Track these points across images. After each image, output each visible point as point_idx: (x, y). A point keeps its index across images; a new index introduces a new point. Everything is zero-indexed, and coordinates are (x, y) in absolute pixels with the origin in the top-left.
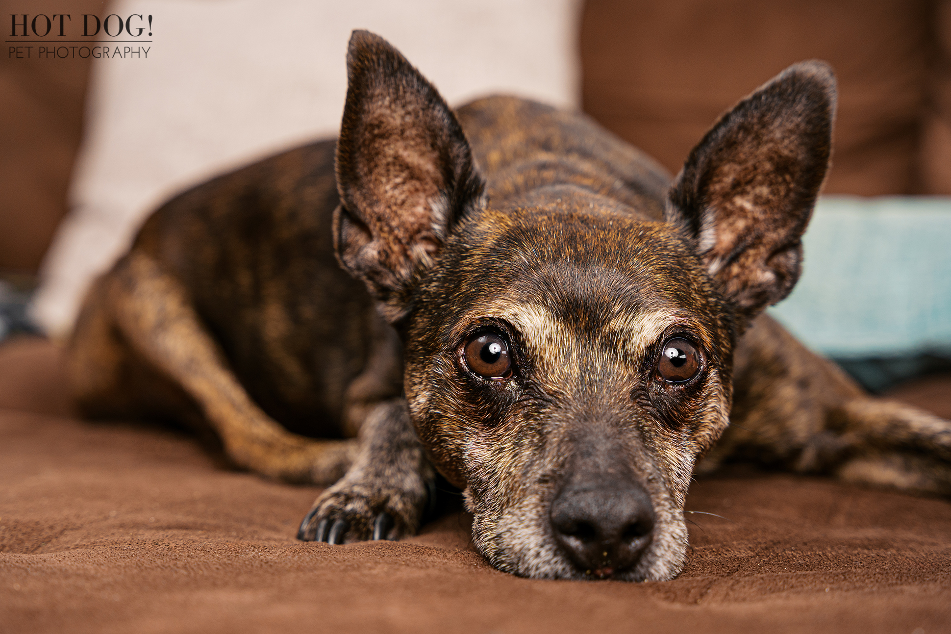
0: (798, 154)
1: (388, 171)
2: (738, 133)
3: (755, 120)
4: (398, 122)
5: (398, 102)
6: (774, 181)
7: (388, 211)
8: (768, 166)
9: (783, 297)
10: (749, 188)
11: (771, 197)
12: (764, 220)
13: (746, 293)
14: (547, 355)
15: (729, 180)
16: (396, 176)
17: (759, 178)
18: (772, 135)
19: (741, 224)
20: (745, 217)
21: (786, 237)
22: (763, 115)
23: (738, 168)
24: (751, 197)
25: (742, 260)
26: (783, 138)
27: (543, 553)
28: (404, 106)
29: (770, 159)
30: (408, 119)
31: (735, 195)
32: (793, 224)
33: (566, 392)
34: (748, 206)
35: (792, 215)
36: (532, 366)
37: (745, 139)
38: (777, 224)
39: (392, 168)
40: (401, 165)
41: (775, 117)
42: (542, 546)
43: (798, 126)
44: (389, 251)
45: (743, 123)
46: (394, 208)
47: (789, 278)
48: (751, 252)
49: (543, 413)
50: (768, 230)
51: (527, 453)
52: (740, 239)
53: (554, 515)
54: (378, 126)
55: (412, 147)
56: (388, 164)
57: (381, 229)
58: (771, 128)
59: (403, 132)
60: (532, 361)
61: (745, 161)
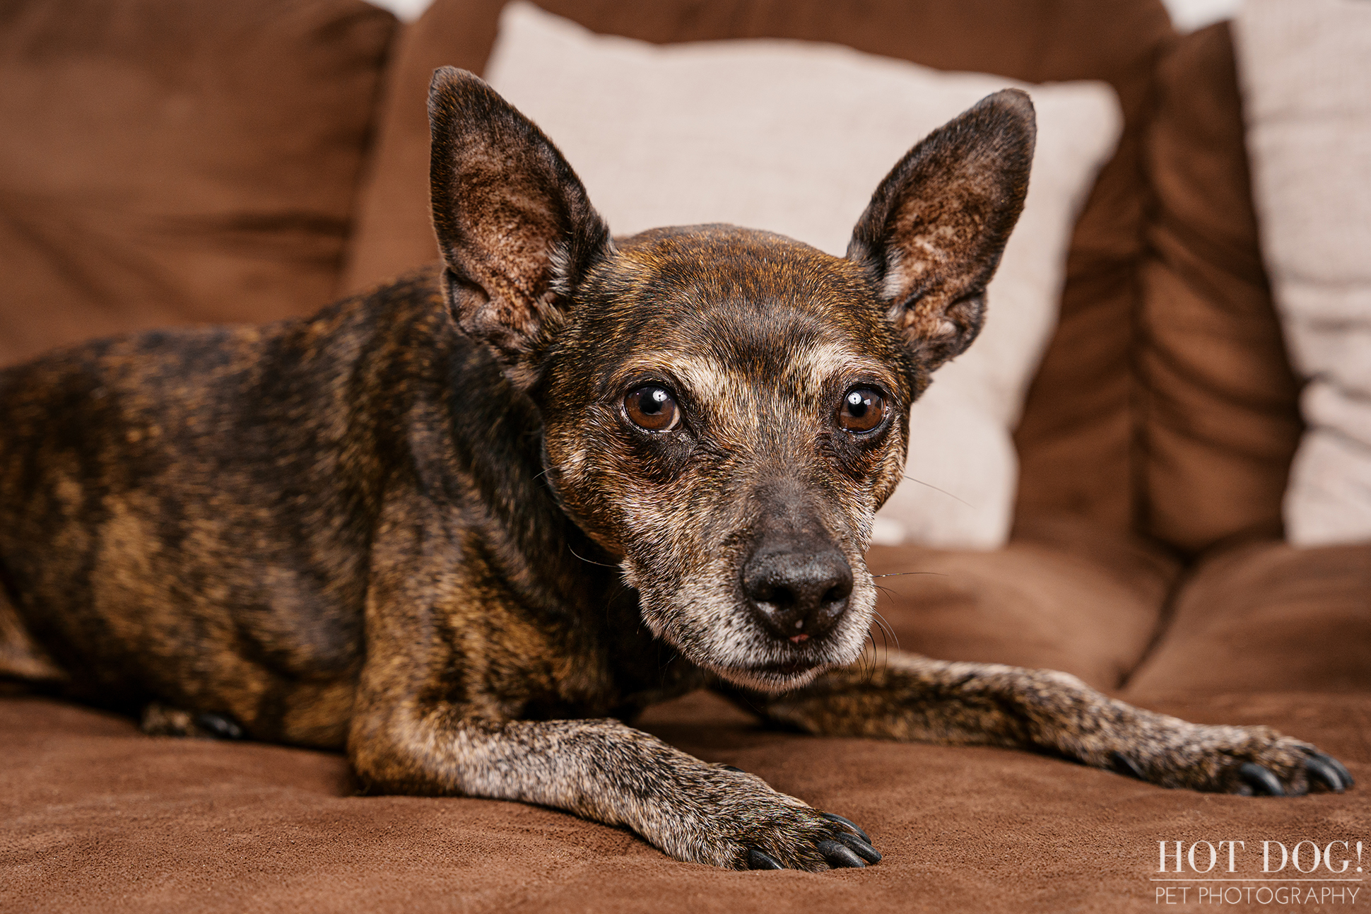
0: (991, 193)
1: (498, 218)
2: (929, 166)
3: (948, 153)
4: (499, 167)
5: (496, 146)
6: (961, 221)
7: (503, 262)
8: (956, 204)
9: (961, 351)
10: (931, 228)
11: (955, 238)
12: (947, 264)
13: (924, 345)
14: (721, 409)
15: (912, 218)
16: (509, 222)
17: (945, 217)
18: (963, 171)
19: (919, 267)
20: (925, 259)
21: (970, 285)
22: (957, 148)
23: (924, 204)
24: (933, 238)
25: (919, 307)
26: (976, 175)
27: (735, 620)
28: (503, 151)
29: (960, 197)
30: (510, 163)
31: (916, 235)
32: (979, 270)
33: (746, 445)
34: (929, 247)
35: (979, 260)
36: (706, 420)
37: (934, 173)
38: (960, 270)
39: (501, 215)
40: (511, 211)
41: (969, 151)
42: (733, 614)
43: (994, 161)
44: (511, 308)
45: (934, 156)
46: (511, 257)
47: (970, 329)
48: (930, 299)
49: (723, 470)
50: (950, 276)
51: (704, 513)
52: (917, 283)
53: (747, 580)
54: (476, 175)
55: (520, 191)
56: (496, 211)
57: (498, 285)
58: (964, 162)
59: (506, 177)
60: (705, 417)
61: (932, 197)
